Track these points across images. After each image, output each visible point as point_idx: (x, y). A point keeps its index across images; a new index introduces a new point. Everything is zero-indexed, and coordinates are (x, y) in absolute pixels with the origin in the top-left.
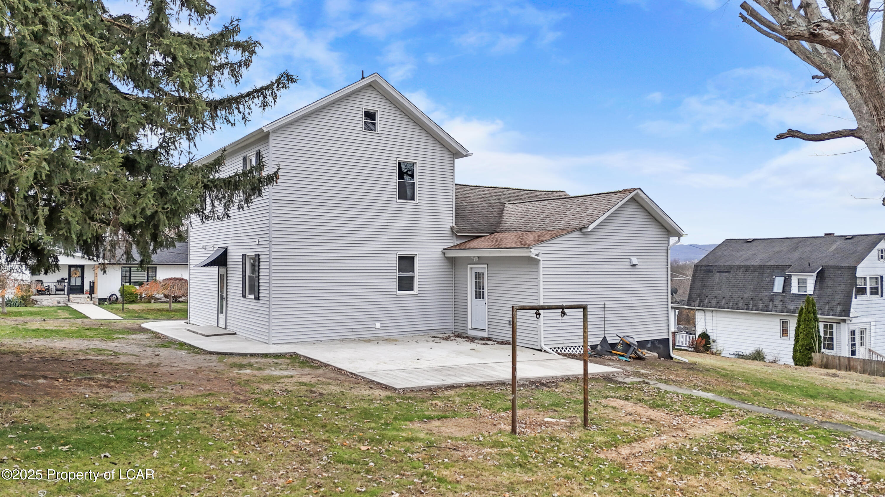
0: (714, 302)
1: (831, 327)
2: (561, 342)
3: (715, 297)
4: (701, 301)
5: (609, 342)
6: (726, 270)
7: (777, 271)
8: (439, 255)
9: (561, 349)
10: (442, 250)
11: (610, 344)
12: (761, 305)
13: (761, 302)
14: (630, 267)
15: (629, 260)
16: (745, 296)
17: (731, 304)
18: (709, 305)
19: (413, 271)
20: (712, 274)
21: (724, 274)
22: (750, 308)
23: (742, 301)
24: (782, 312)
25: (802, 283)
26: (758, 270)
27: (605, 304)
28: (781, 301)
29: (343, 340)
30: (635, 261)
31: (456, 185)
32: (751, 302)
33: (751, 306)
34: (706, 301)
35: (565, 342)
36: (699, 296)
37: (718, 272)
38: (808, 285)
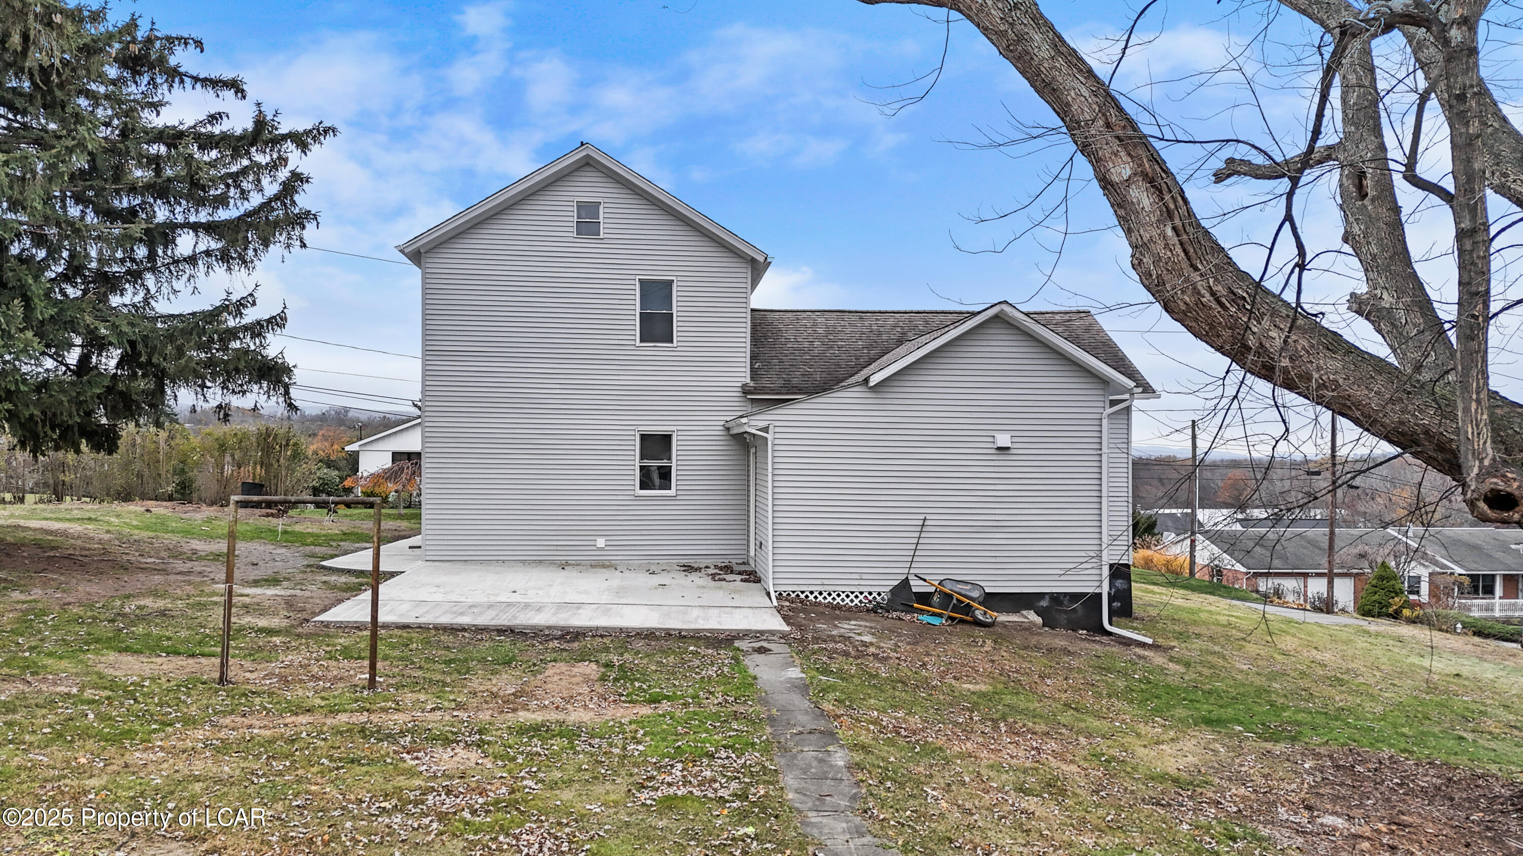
2: (819, 582)
5: (914, 590)
8: (718, 431)
9: (816, 594)
10: (722, 423)
11: (915, 593)
14: (994, 451)
15: (991, 439)
19: (670, 458)
27: (925, 520)
29: (541, 561)
30: (1003, 440)
31: (752, 310)
35: (826, 582)
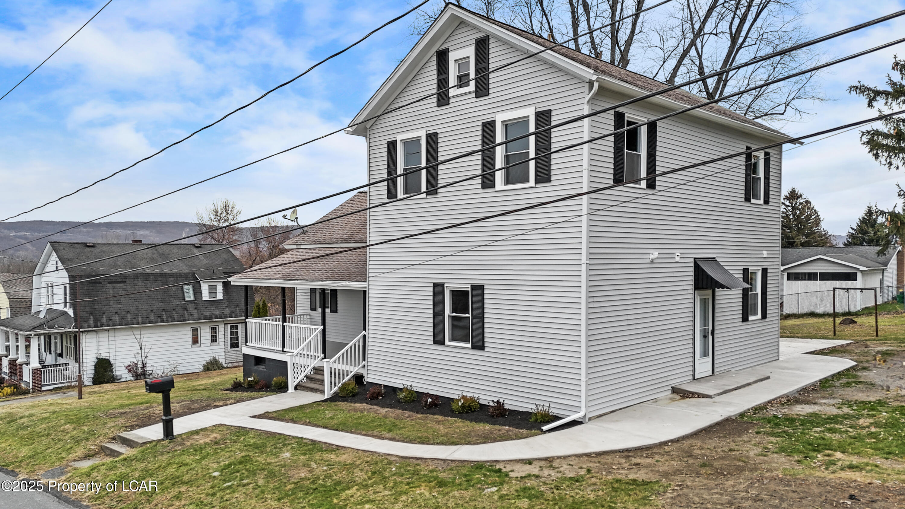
0: (116, 318)
1: (237, 327)
3: (116, 313)
4: (96, 320)
6: (120, 280)
7: (181, 279)
12: (175, 316)
13: (174, 312)
16: (155, 307)
17: (140, 319)
18: (111, 323)
20: (101, 285)
21: (118, 285)
22: (165, 320)
23: (153, 314)
24: (200, 319)
25: (213, 290)
26: (160, 279)
28: (196, 308)
32: (164, 313)
33: (164, 317)
34: (104, 319)
36: (91, 314)
37: (109, 283)
38: (218, 291)
